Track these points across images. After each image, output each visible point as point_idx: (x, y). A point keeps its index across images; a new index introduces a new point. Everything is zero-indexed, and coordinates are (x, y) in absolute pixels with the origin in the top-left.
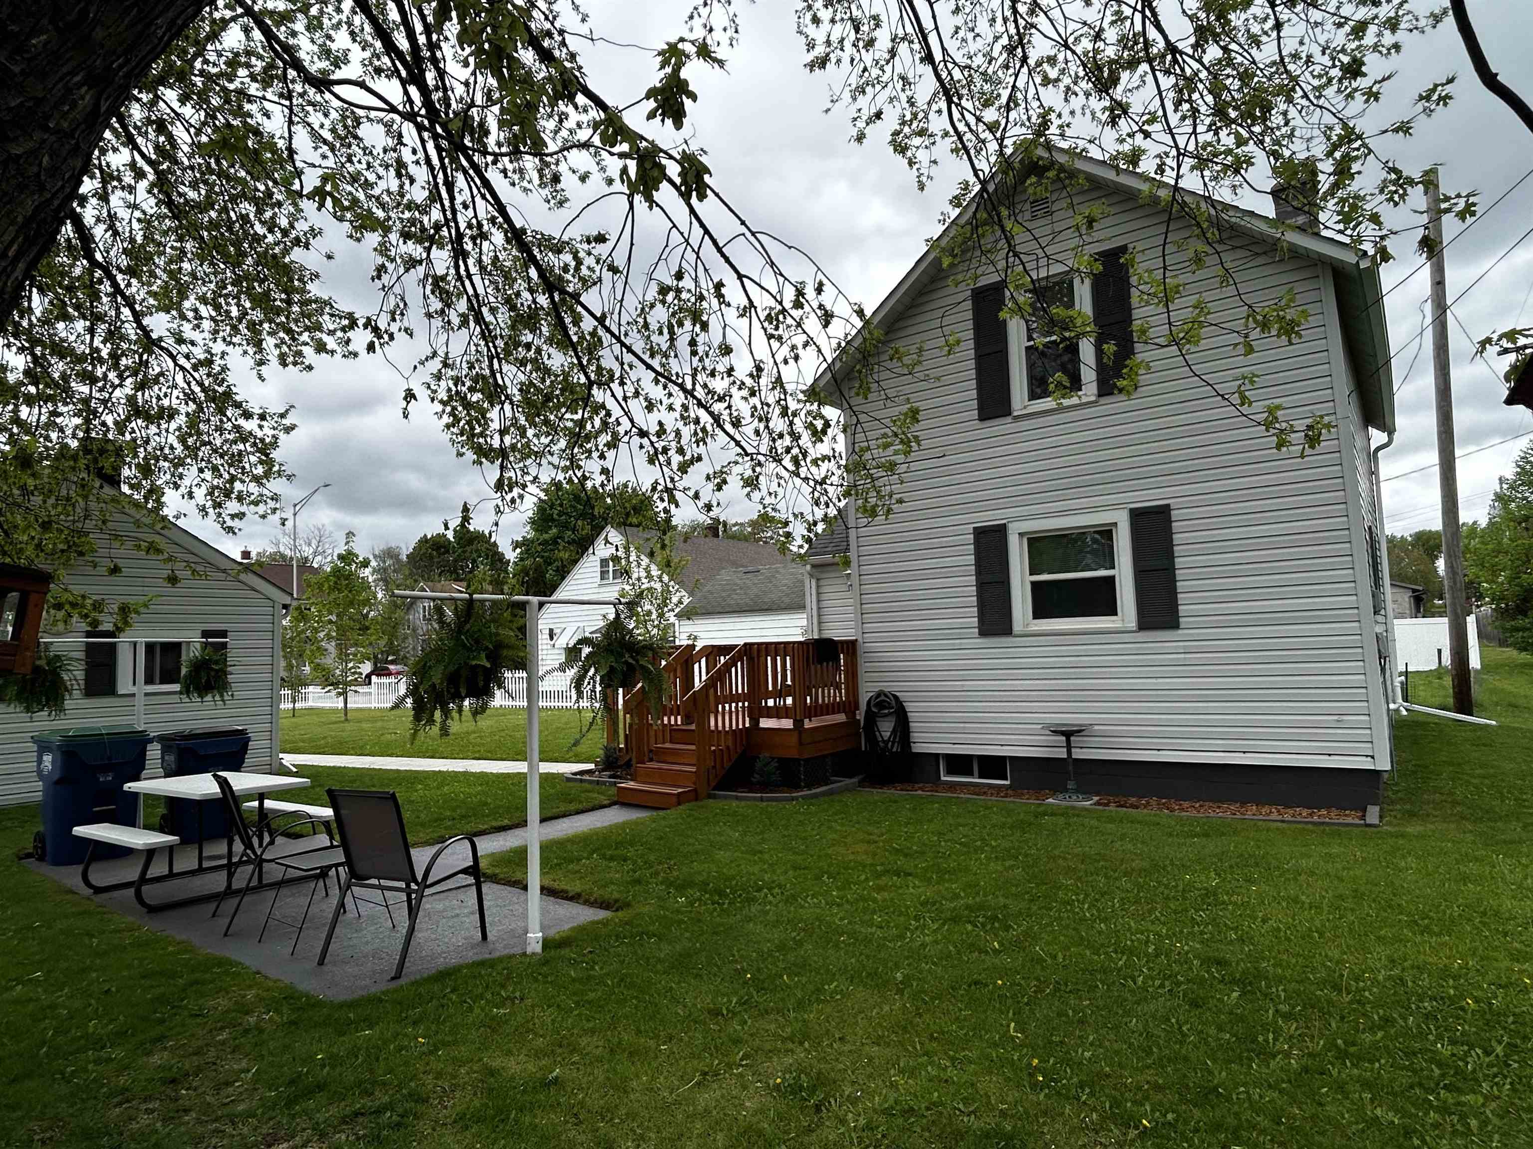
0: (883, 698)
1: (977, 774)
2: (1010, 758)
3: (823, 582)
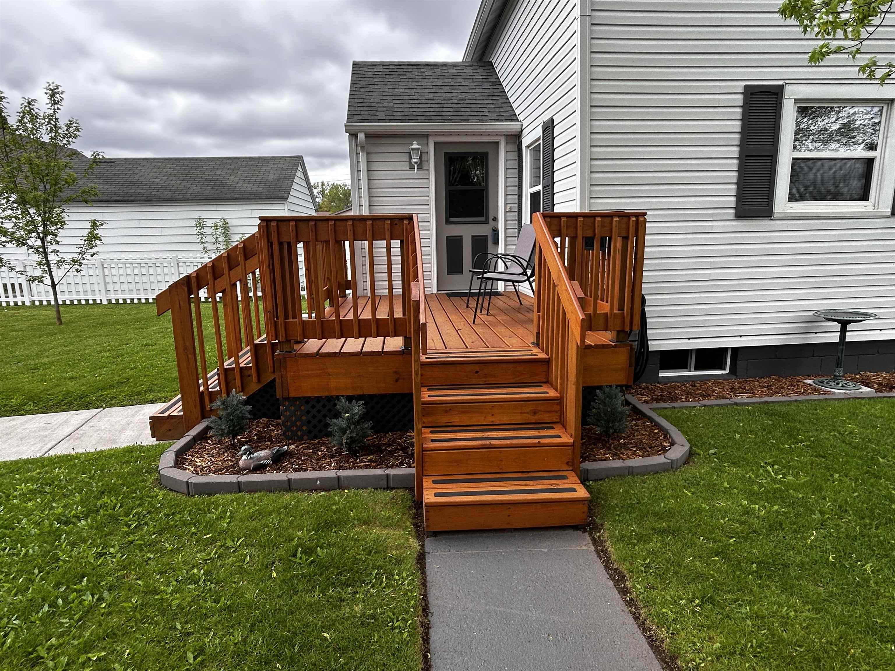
1: (693, 369)
2: (735, 350)
3: (374, 158)
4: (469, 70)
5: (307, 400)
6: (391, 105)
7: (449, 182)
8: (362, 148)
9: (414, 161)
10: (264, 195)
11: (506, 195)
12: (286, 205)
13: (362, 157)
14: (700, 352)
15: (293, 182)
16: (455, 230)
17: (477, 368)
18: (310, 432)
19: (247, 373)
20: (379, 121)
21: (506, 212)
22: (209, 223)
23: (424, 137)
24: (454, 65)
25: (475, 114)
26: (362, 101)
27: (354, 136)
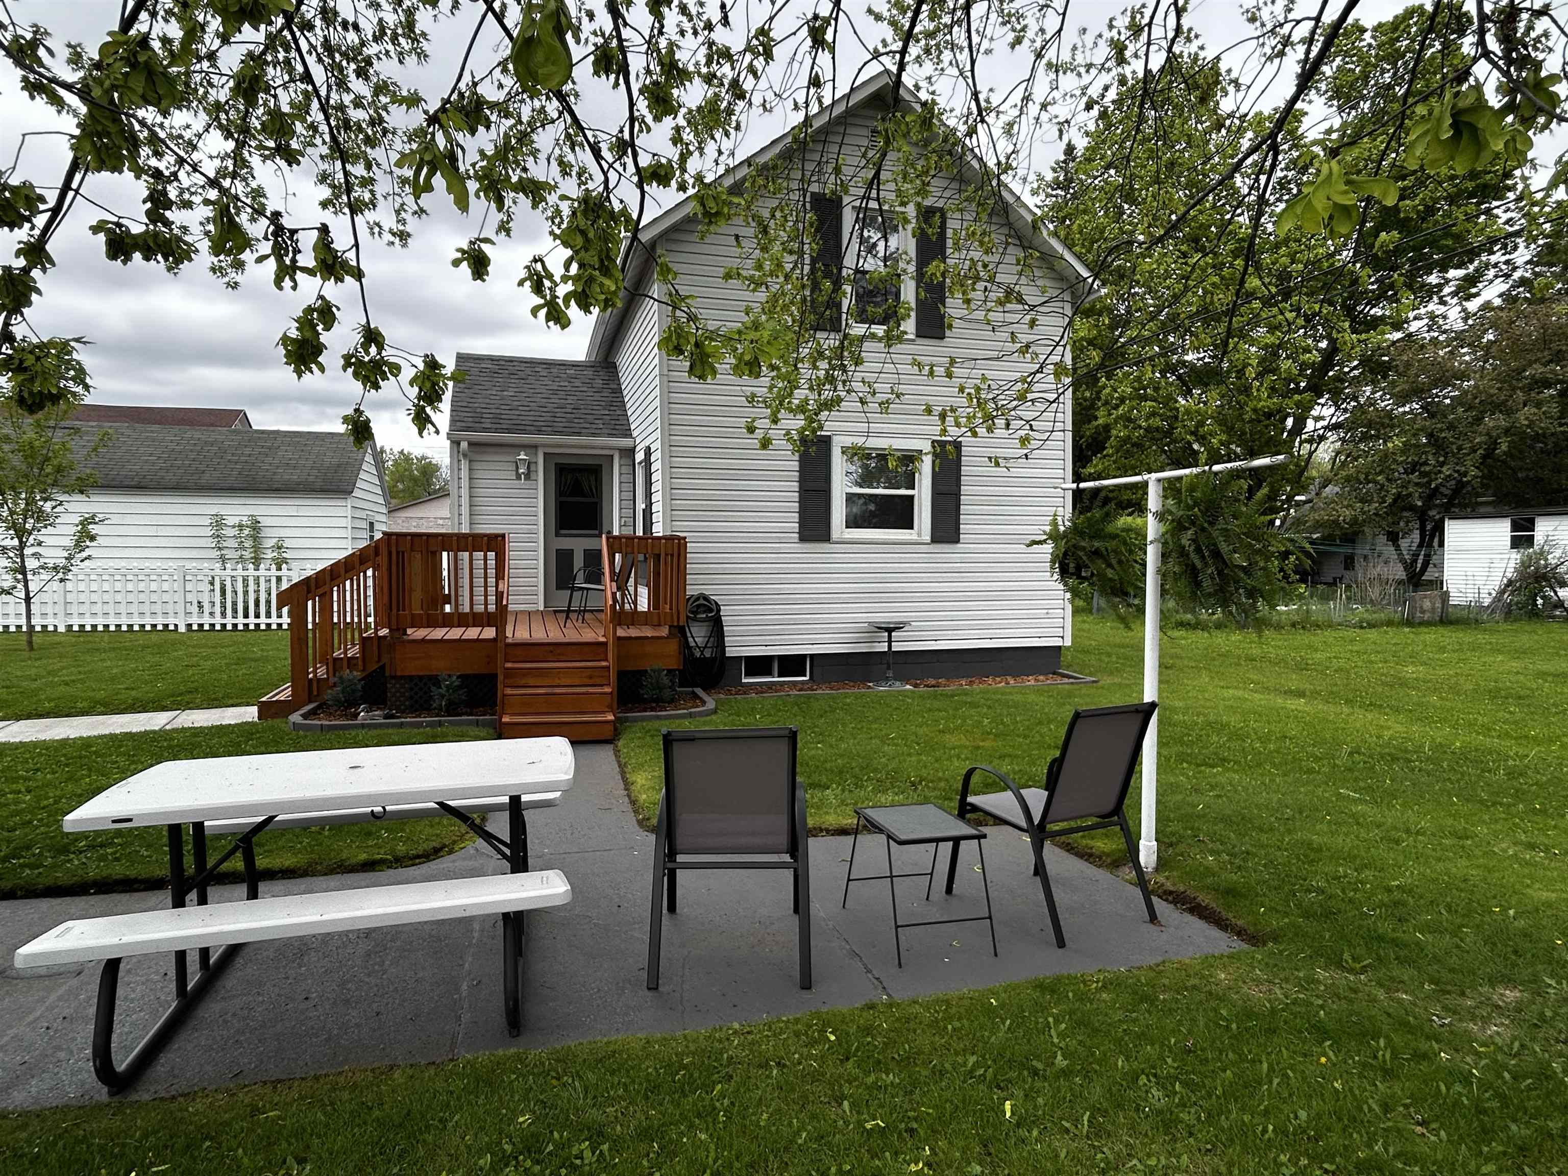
0: (702, 601)
1: (776, 674)
2: (812, 656)
3: (476, 466)
4: (589, 372)
5: (411, 678)
6: (498, 411)
7: (560, 493)
8: (465, 456)
9: (521, 471)
10: (318, 486)
11: (621, 509)
12: (349, 501)
13: (464, 465)
14: (782, 658)
15: (360, 469)
16: (566, 543)
17: (551, 648)
18: (412, 706)
19: (355, 662)
20: (485, 430)
21: (620, 526)
22: (231, 521)
23: (532, 448)
24: (575, 365)
25: (588, 426)
26: (465, 404)
27: (455, 443)
